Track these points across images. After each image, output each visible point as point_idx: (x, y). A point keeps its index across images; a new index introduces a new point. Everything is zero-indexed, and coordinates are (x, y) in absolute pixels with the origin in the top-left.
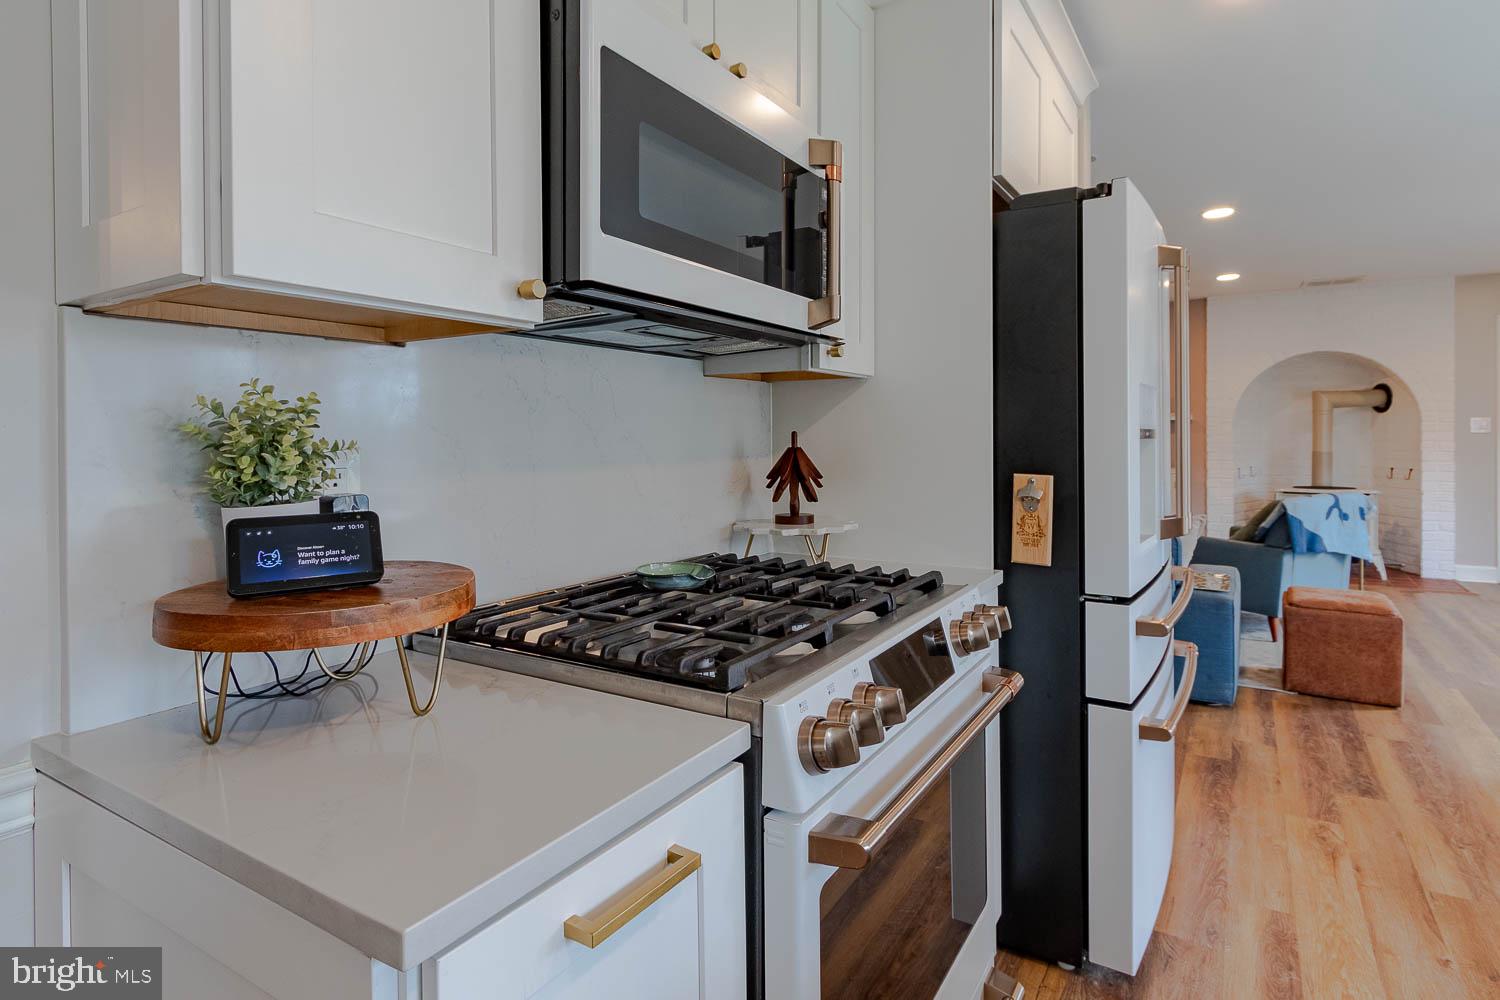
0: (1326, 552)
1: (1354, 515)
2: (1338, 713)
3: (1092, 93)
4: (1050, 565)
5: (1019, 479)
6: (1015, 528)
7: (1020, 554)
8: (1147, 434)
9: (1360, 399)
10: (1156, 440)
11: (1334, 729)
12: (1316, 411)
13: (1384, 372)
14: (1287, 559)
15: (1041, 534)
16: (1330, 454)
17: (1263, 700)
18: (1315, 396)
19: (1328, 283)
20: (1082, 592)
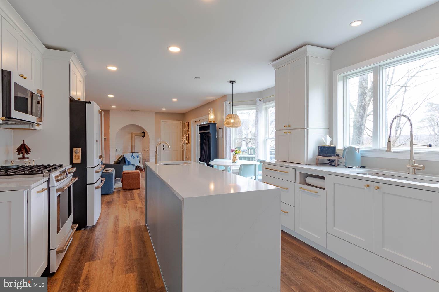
0: (131, 164)
1: (136, 157)
2: (130, 191)
3: (85, 76)
4: (80, 163)
5: (75, 149)
6: (74, 157)
7: (75, 162)
8: (97, 141)
9: (139, 134)
10: (98, 142)
11: (129, 193)
12: (132, 137)
13: (144, 129)
14: (124, 166)
15: (79, 158)
16: (134, 146)
17: (118, 192)
18: (132, 133)
19: (134, 110)
20: (86, 167)
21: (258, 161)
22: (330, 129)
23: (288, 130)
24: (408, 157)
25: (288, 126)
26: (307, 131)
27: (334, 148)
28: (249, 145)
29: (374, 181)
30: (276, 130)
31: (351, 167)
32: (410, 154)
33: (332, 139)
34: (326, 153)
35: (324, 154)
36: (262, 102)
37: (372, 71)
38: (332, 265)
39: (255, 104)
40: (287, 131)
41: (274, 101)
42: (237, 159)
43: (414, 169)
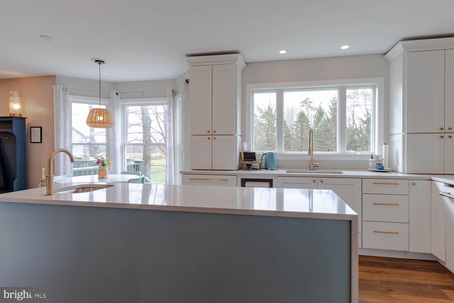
22: (242, 137)
23: (212, 135)
25: (211, 131)
27: (254, 154)
29: (318, 177)
34: (249, 158)
35: (248, 160)
36: (119, 96)
37: (276, 92)
40: (211, 137)
42: (107, 174)
43: (314, 166)
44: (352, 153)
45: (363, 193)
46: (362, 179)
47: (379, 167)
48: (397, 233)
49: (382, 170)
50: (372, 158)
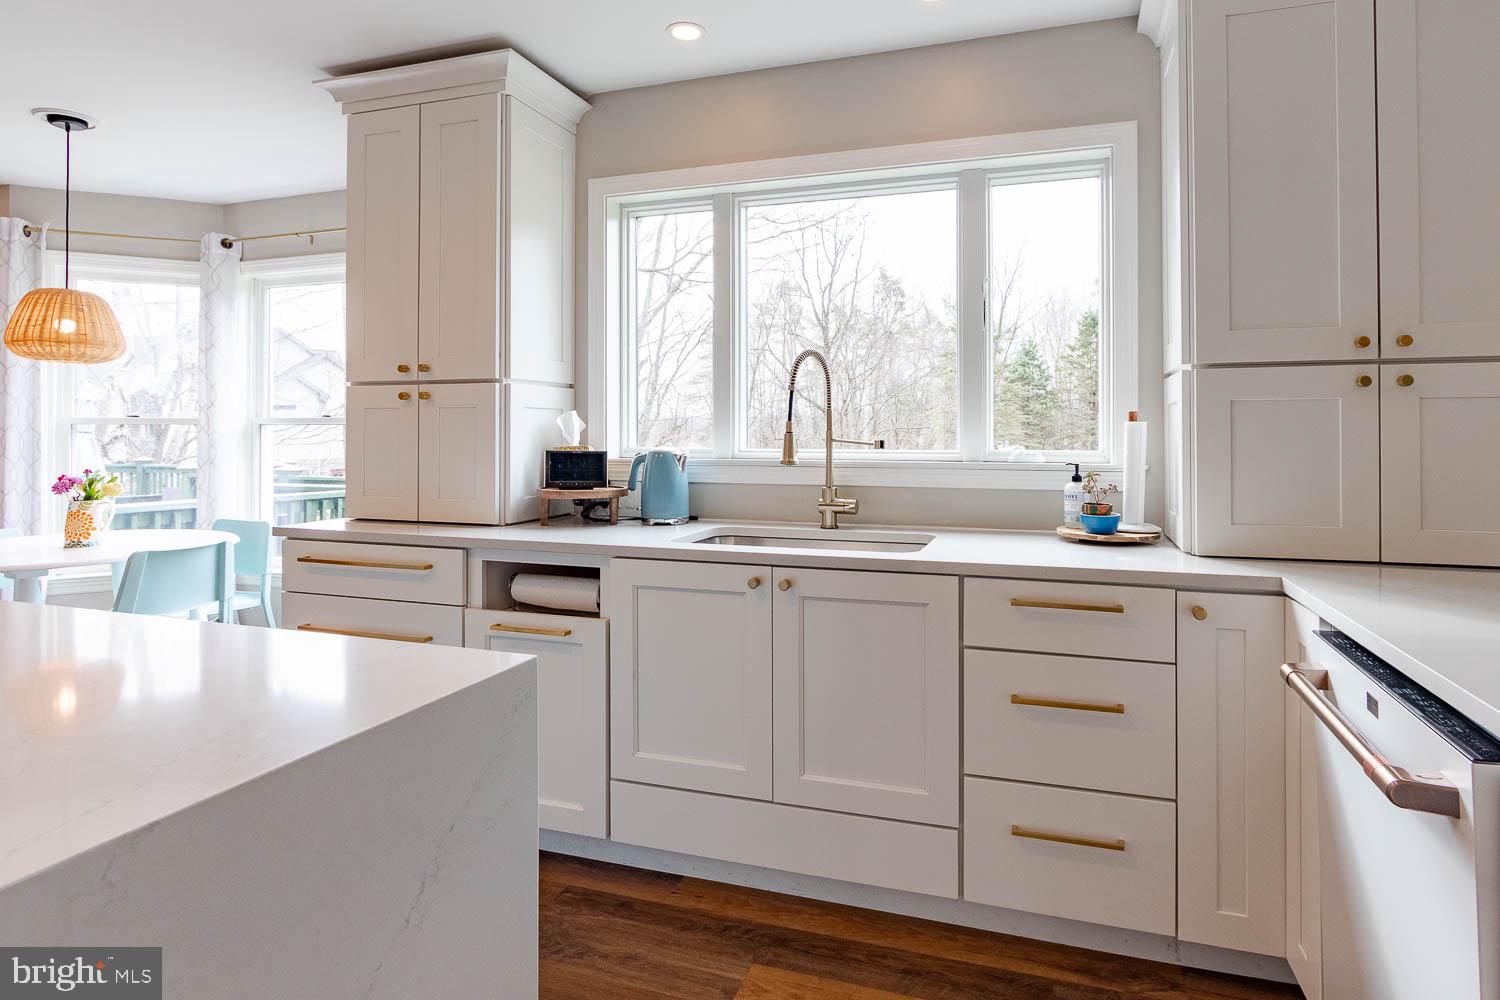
21: (221, 525)
22: (578, 390)
23: (418, 383)
24: (820, 479)
25: (414, 368)
26: (506, 390)
27: (600, 457)
28: (110, 454)
29: (774, 564)
30: (349, 384)
31: (662, 521)
32: (825, 469)
33: (586, 423)
34: (575, 475)
35: (568, 482)
36: (235, 252)
37: (711, 207)
38: (635, 896)
39: (198, 260)
40: (413, 390)
41: (343, 256)
42: (94, 529)
43: (836, 513)
44: (1011, 458)
45: (966, 643)
46: (961, 578)
47: (1094, 521)
48: (1119, 847)
49: (1100, 538)
50: (1077, 479)
